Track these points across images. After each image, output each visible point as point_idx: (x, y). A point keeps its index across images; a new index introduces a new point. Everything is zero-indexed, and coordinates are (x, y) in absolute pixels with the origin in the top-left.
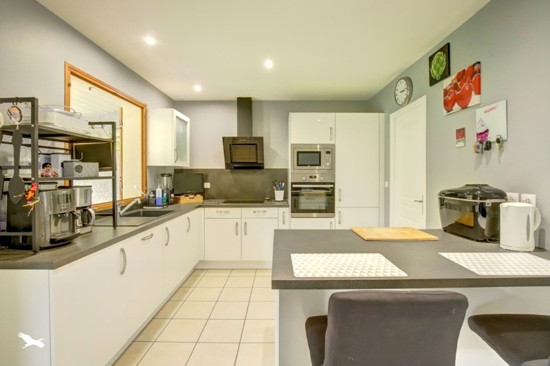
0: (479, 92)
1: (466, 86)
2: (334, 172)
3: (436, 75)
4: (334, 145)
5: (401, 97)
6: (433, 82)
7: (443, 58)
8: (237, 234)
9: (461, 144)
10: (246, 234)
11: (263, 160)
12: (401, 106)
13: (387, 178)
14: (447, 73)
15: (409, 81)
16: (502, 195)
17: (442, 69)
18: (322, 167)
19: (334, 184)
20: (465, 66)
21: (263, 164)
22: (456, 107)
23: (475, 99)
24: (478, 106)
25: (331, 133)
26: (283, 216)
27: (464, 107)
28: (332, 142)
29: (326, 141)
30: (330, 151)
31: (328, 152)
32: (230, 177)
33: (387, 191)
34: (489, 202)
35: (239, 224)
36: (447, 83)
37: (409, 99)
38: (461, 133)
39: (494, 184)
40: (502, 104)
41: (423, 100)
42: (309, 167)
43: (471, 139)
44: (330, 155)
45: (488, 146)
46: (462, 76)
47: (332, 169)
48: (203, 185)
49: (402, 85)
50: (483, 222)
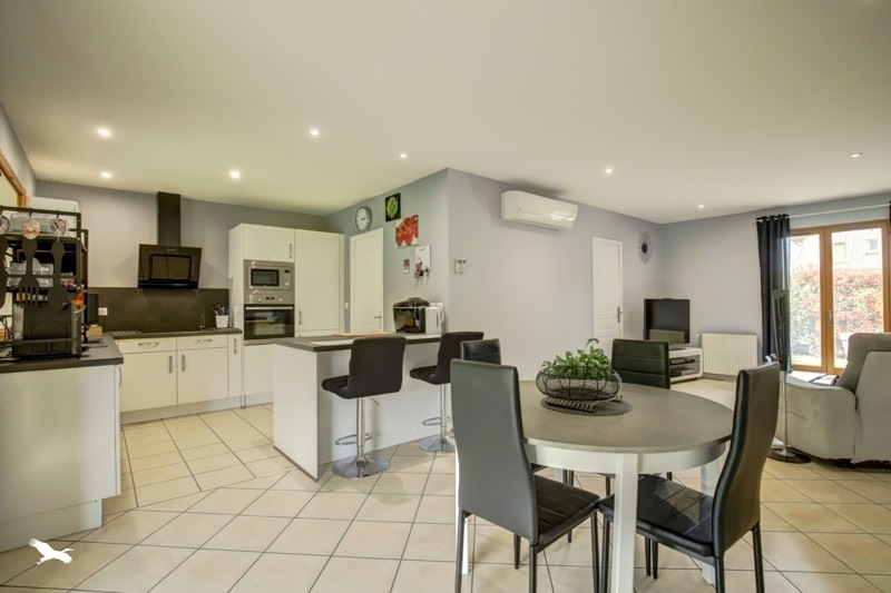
0: (417, 237)
1: (409, 230)
2: (294, 292)
3: (391, 215)
4: (293, 264)
5: (362, 224)
6: (388, 219)
7: (396, 203)
8: (171, 371)
9: (407, 271)
10: (183, 370)
11: (198, 277)
12: (362, 232)
13: (347, 298)
14: (398, 216)
15: (369, 211)
16: (427, 304)
17: (395, 211)
18: (280, 287)
19: (293, 305)
20: (410, 215)
21: (197, 283)
22: (404, 243)
23: (415, 241)
24: (416, 245)
25: (291, 251)
26: (235, 346)
27: (409, 244)
28: (291, 261)
29: (285, 258)
30: (289, 269)
31: (287, 271)
32: (143, 300)
33: (347, 312)
34: (420, 308)
35: (174, 357)
36: (398, 223)
37: (369, 228)
38: (407, 263)
39: (424, 298)
40: (428, 247)
41: (381, 231)
42: (265, 287)
43: (413, 268)
44: (288, 275)
45: (421, 274)
46: (407, 221)
47: (292, 289)
48: (97, 312)
49: (363, 214)
50: (418, 323)
